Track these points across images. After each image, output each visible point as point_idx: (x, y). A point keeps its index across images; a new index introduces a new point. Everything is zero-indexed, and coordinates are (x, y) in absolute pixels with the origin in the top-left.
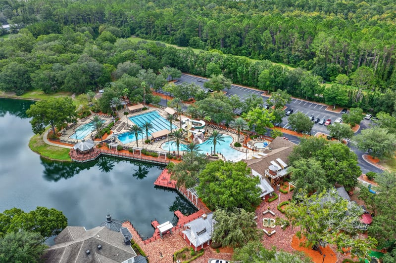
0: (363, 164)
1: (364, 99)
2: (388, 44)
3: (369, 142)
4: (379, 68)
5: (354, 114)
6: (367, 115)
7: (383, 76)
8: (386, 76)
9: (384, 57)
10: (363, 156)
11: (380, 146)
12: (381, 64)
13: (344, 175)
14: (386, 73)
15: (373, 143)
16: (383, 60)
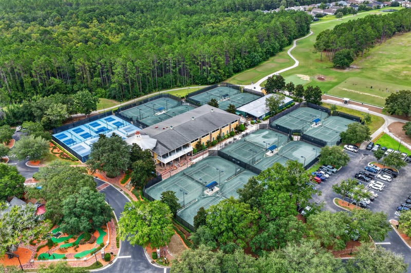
0: (29, 170)
1: (7, 115)
2: (6, 60)
3: (23, 151)
4: (10, 83)
5: (3, 133)
6: (17, 128)
7: (17, 88)
8: (20, 88)
9: (9, 71)
10: (26, 164)
11: (33, 150)
12: (10, 78)
13: (10, 187)
14: (18, 84)
15: (27, 150)
16: (9, 75)
